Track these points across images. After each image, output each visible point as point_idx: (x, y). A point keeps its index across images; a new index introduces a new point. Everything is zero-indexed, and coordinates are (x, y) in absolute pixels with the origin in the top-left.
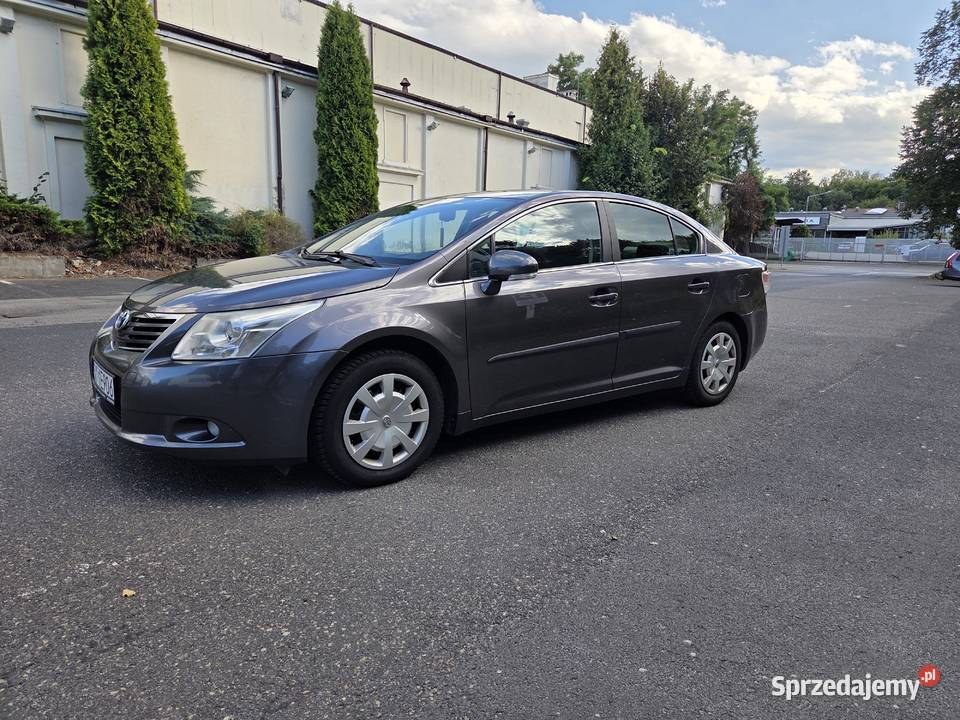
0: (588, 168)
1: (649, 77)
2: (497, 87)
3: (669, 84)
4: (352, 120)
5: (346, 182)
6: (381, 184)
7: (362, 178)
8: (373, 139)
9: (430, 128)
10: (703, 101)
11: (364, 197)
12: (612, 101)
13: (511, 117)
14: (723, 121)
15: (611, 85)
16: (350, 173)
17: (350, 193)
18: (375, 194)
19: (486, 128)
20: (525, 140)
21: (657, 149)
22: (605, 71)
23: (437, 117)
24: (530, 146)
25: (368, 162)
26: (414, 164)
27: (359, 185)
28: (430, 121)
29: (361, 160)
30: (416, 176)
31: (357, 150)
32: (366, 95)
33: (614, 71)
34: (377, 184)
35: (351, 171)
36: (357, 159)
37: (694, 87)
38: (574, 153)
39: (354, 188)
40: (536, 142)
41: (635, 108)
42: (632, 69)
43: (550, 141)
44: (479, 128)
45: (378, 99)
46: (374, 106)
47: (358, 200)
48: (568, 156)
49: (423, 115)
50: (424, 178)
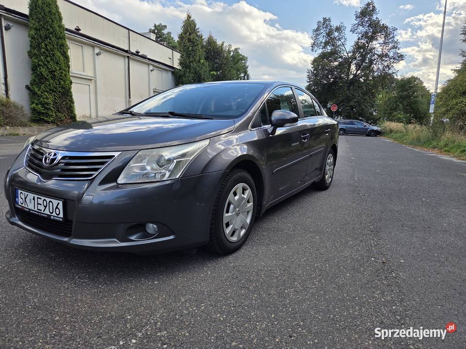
0: (181, 80)
1: (205, 37)
2: (128, 37)
3: (215, 43)
4: (53, 46)
5: (51, 81)
6: (73, 84)
7: (62, 79)
8: (67, 58)
9: (98, 54)
10: (229, 52)
11: (63, 90)
12: (190, 48)
13: (138, 52)
14: (237, 62)
15: (189, 40)
16: (54, 78)
17: (55, 87)
18: (70, 88)
19: (128, 57)
20: (148, 64)
21: (212, 72)
22: (186, 33)
23: (101, 49)
24: (151, 68)
25: (65, 71)
26: (89, 73)
27: (60, 84)
28: (97, 50)
29: (60, 69)
30: (91, 80)
31: (57, 63)
32: (61, 33)
33: (190, 34)
34: (71, 83)
35: (55, 75)
36: (58, 68)
37: (225, 45)
38: (173, 73)
39: (57, 85)
40: (154, 66)
41: (201, 53)
42: (198, 34)
43: (161, 66)
44: (124, 57)
45: (68, 36)
46: (66, 40)
47: (60, 92)
48: (170, 74)
49: (93, 47)
50: (95, 81)
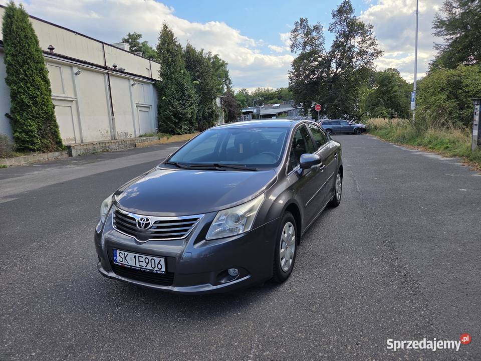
0: (163, 93)
1: (184, 46)
2: (102, 50)
3: (194, 51)
4: (32, 71)
5: (34, 108)
6: (56, 107)
7: (44, 105)
8: (47, 82)
9: (76, 74)
10: (209, 59)
11: (47, 115)
12: (170, 59)
13: (115, 66)
14: (218, 69)
15: (168, 51)
16: (35, 104)
17: (37, 114)
18: (53, 113)
19: (108, 73)
20: (129, 79)
21: (194, 82)
22: (164, 44)
23: (79, 68)
24: (132, 82)
25: (46, 95)
26: (70, 94)
27: (42, 109)
28: (75, 70)
29: (42, 94)
30: (72, 101)
31: (38, 89)
32: (39, 57)
33: (168, 44)
34: (54, 107)
35: (36, 101)
36: (39, 94)
37: (204, 52)
38: (154, 85)
39: (39, 111)
40: (134, 80)
41: (181, 63)
42: (177, 44)
43: (138, 79)
44: (104, 74)
45: (46, 59)
46: (45, 63)
47: (43, 118)
48: (151, 86)
49: (71, 67)
50: (77, 102)
